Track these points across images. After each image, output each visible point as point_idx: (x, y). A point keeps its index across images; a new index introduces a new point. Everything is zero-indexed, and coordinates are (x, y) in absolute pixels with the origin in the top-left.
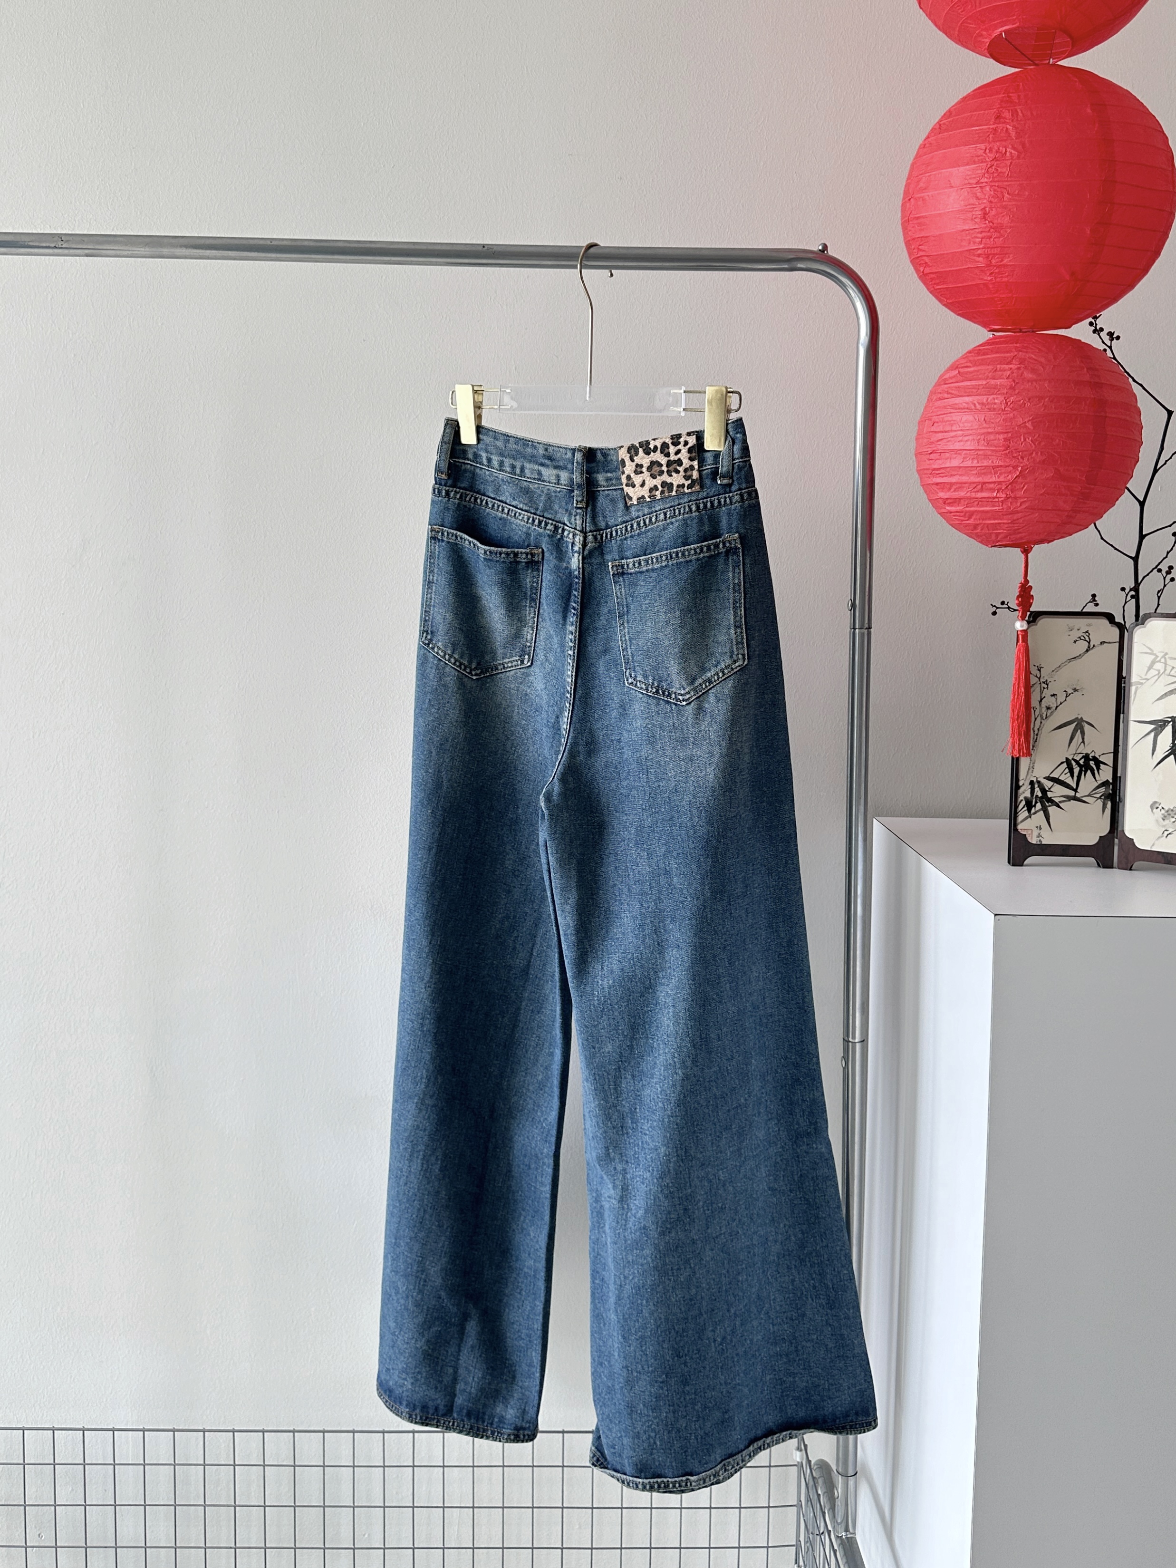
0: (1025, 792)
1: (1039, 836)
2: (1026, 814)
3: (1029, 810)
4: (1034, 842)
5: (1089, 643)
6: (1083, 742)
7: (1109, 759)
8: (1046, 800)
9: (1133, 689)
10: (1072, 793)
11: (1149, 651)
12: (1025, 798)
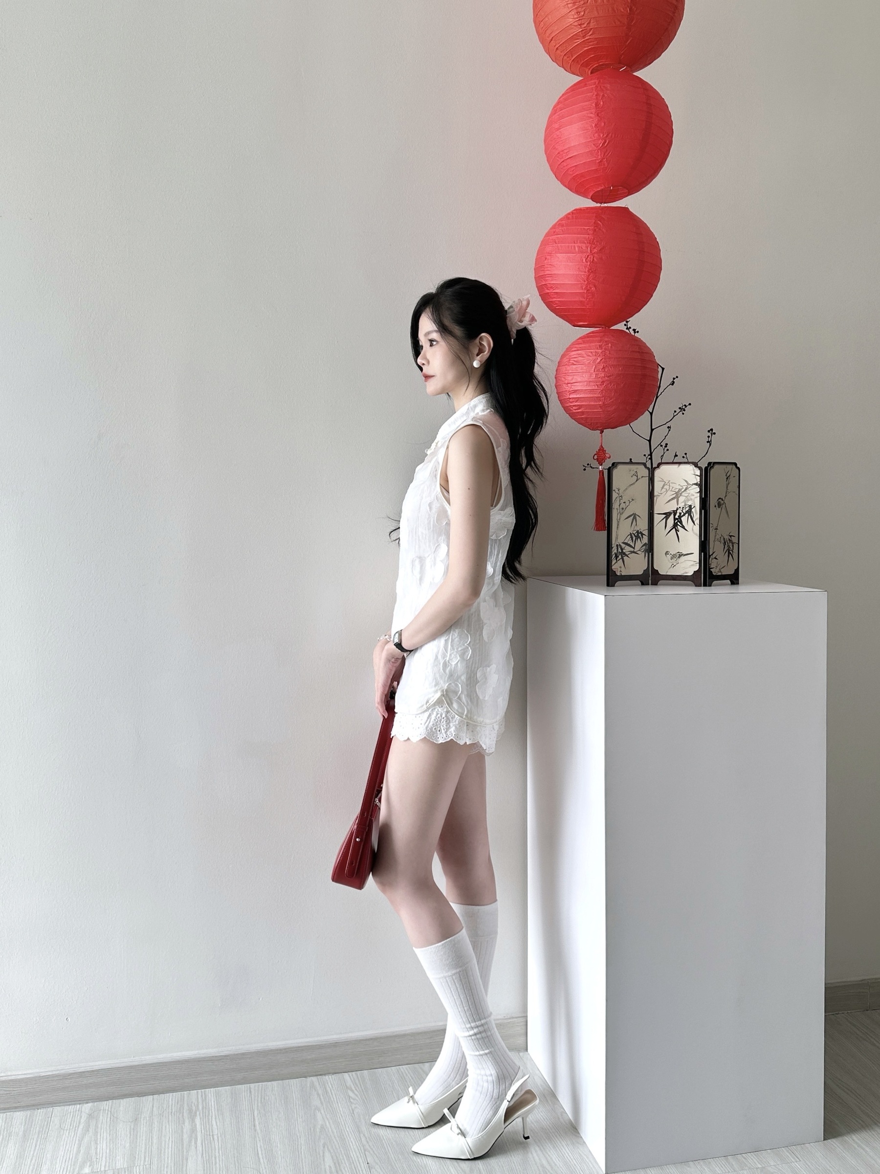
0: (614, 551)
1: (621, 571)
2: (615, 561)
3: (616, 559)
4: (619, 574)
5: (637, 477)
6: (636, 525)
7: (646, 533)
8: (623, 554)
9: (655, 498)
10: (632, 550)
11: (661, 480)
12: (615, 553)
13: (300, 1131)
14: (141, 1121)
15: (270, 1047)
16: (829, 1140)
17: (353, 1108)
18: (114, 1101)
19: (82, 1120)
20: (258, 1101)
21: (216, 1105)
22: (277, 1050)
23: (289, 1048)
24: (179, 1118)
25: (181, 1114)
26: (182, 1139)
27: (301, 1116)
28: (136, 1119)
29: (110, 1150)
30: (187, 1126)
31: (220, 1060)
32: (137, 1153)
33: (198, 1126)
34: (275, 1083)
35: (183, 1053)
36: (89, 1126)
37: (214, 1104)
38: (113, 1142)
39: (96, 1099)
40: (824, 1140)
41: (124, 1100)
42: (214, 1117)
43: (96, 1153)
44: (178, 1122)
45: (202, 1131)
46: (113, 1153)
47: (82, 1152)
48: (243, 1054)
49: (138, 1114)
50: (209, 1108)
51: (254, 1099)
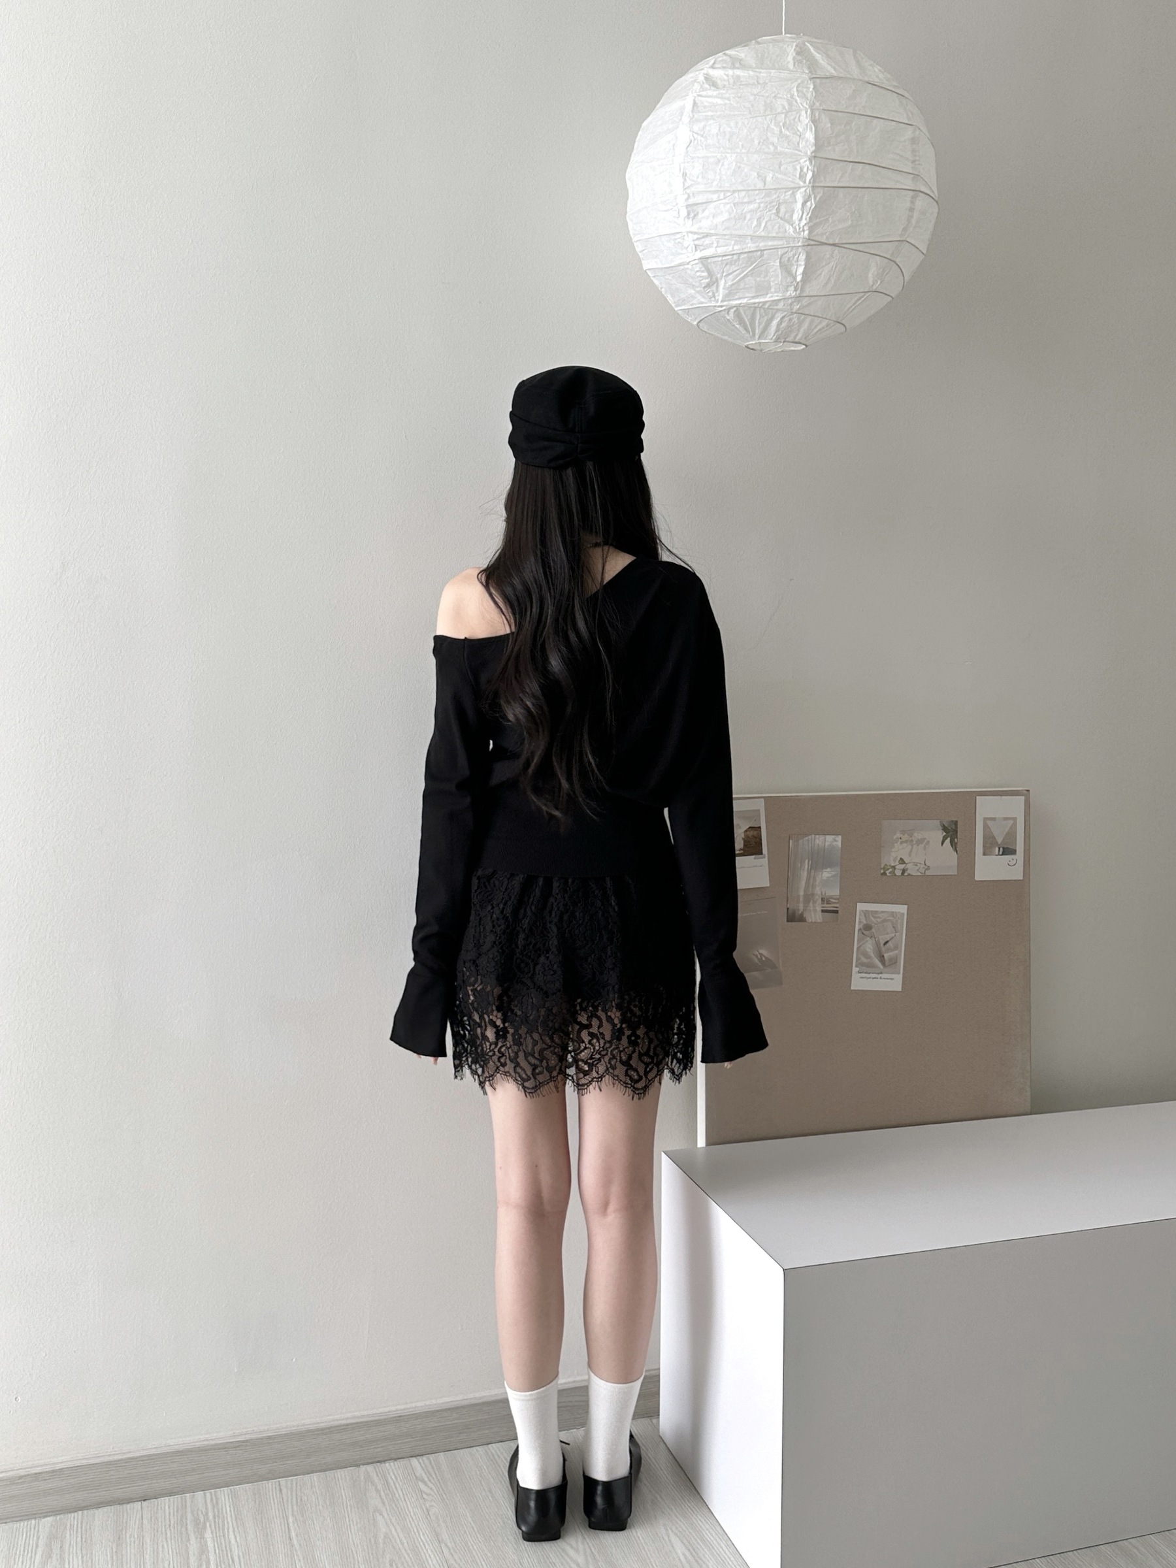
13: (355, 1543)
14: (126, 1538)
17: (428, 1506)
18: (85, 1512)
19: (41, 1543)
20: (292, 1503)
21: (232, 1510)
22: (318, 1430)
23: (332, 1427)
24: (181, 1533)
25: (184, 1529)
26: (188, 1563)
27: (355, 1523)
28: (119, 1538)
30: (194, 1544)
31: (238, 1446)
33: (210, 1544)
34: (315, 1477)
35: (183, 1439)
36: (51, 1550)
39: (58, 1511)
41: (100, 1510)
42: (231, 1530)
44: (180, 1539)
45: (215, 1550)
48: (269, 1438)
49: (122, 1530)
50: (224, 1517)
51: (288, 1501)
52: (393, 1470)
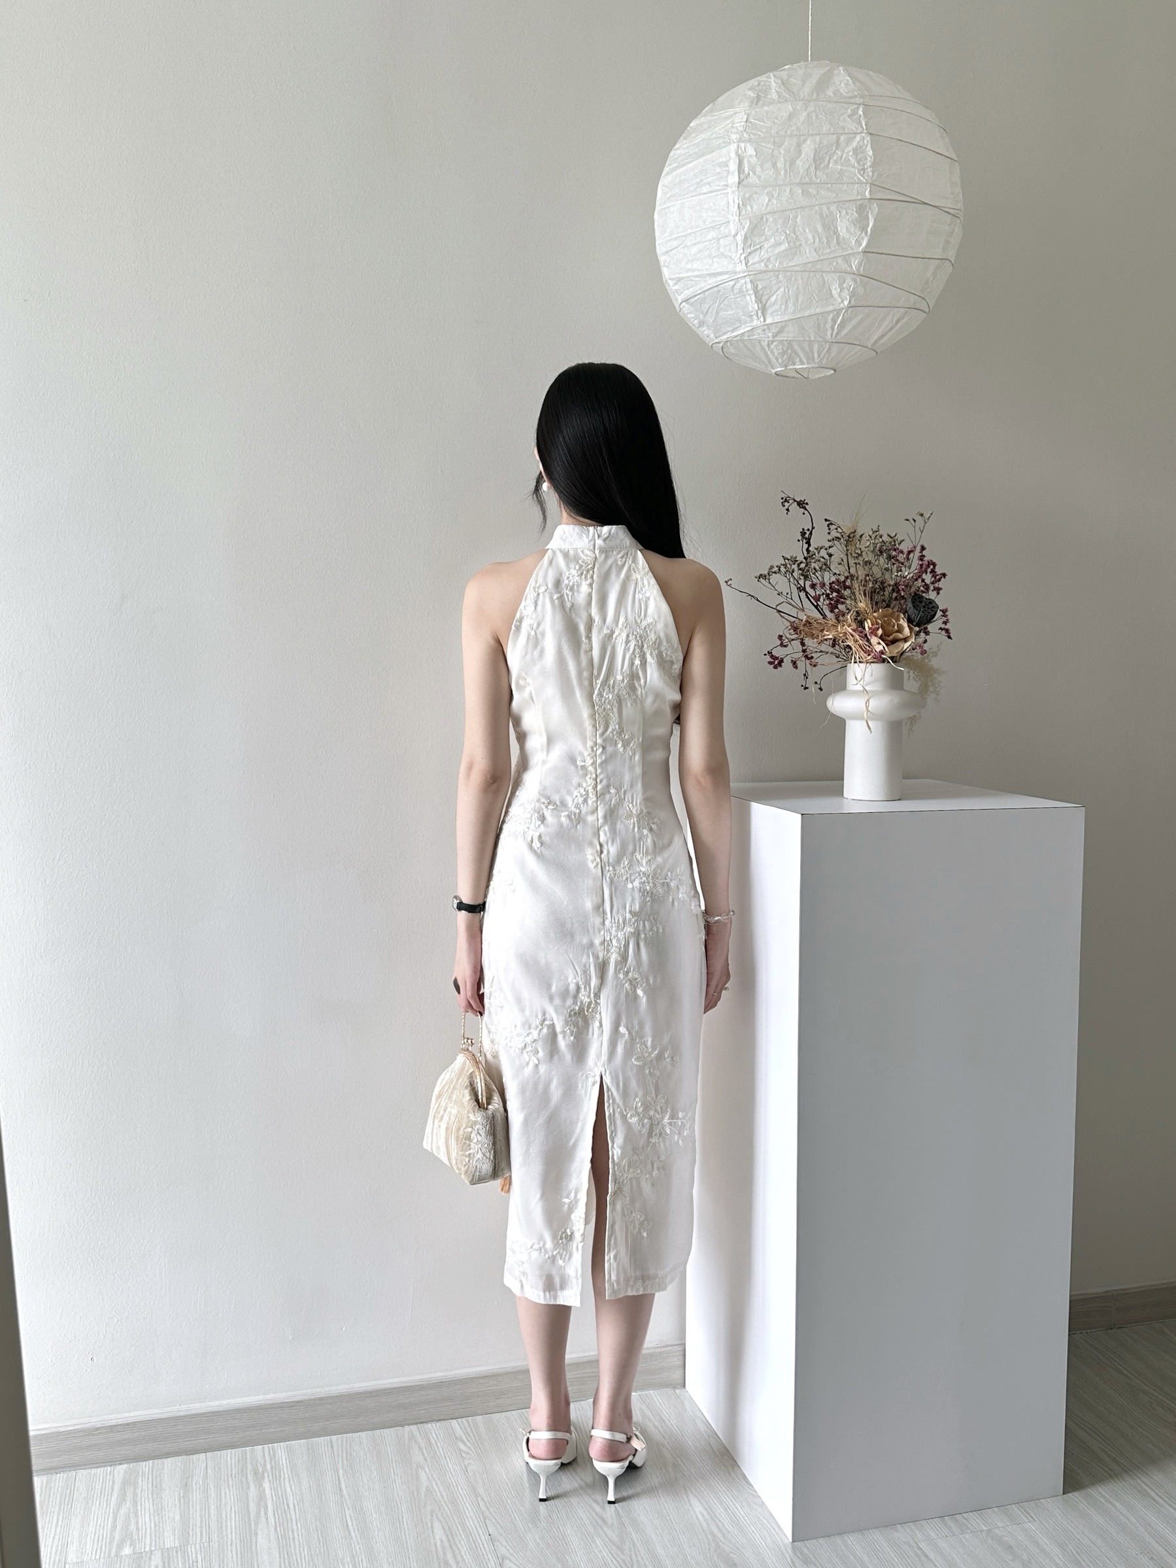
13: (400, 1495)
14: (192, 1486)
15: (356, 1389)
16: (1069, 1494)
17: (466, 1463)
18: (156, 1461)
19: (116, 1487)
20: (342, 1457)
21: (288, 1463)
22: (366, 1393)
23: (381, 1390)
24: (242, 1482)
25: (244, 1478)
26: (248, 1509)
27: (399, 1477)
28: (186, 1485)
29: (155, 1525)
30: (253, 1492)
31: (293, 1406)
32: (191, 1528)
33: (268, 1492)
34: (363, 1434)
35: (244, 1399)
36: (126, 1494)
37: (286, 1463)
38: (158, 1515)
39: (132, 1459)
40: (1064, 1494)
41: (169, 1459)
42: (287, 1480)
43: (138, 1529)
44: (240, 1487)
45: (272, 1497)
46: (159, 1528)
47: (119, 1527)
48: (321, 1399)
49: (188, 1478)
50: (280, 1468)
51: (338, 1456)
52: (434, 1430)
